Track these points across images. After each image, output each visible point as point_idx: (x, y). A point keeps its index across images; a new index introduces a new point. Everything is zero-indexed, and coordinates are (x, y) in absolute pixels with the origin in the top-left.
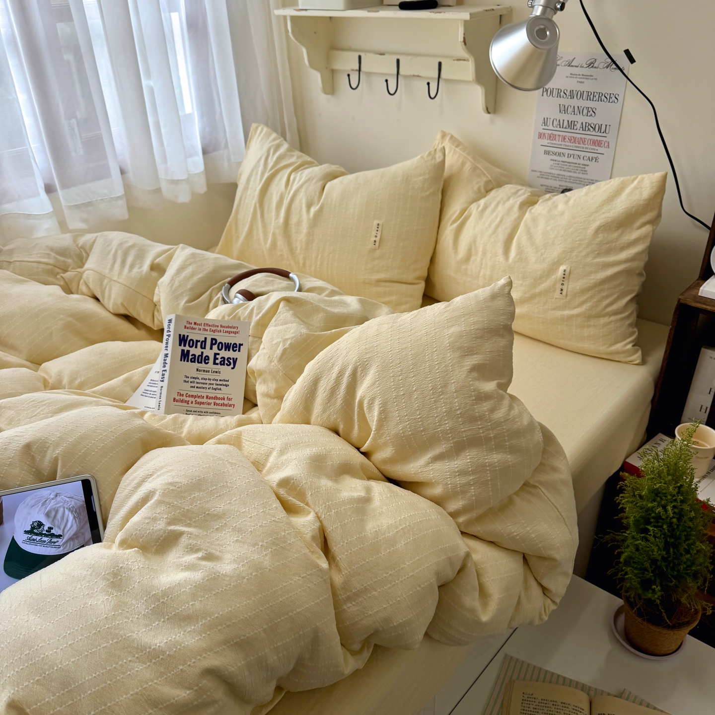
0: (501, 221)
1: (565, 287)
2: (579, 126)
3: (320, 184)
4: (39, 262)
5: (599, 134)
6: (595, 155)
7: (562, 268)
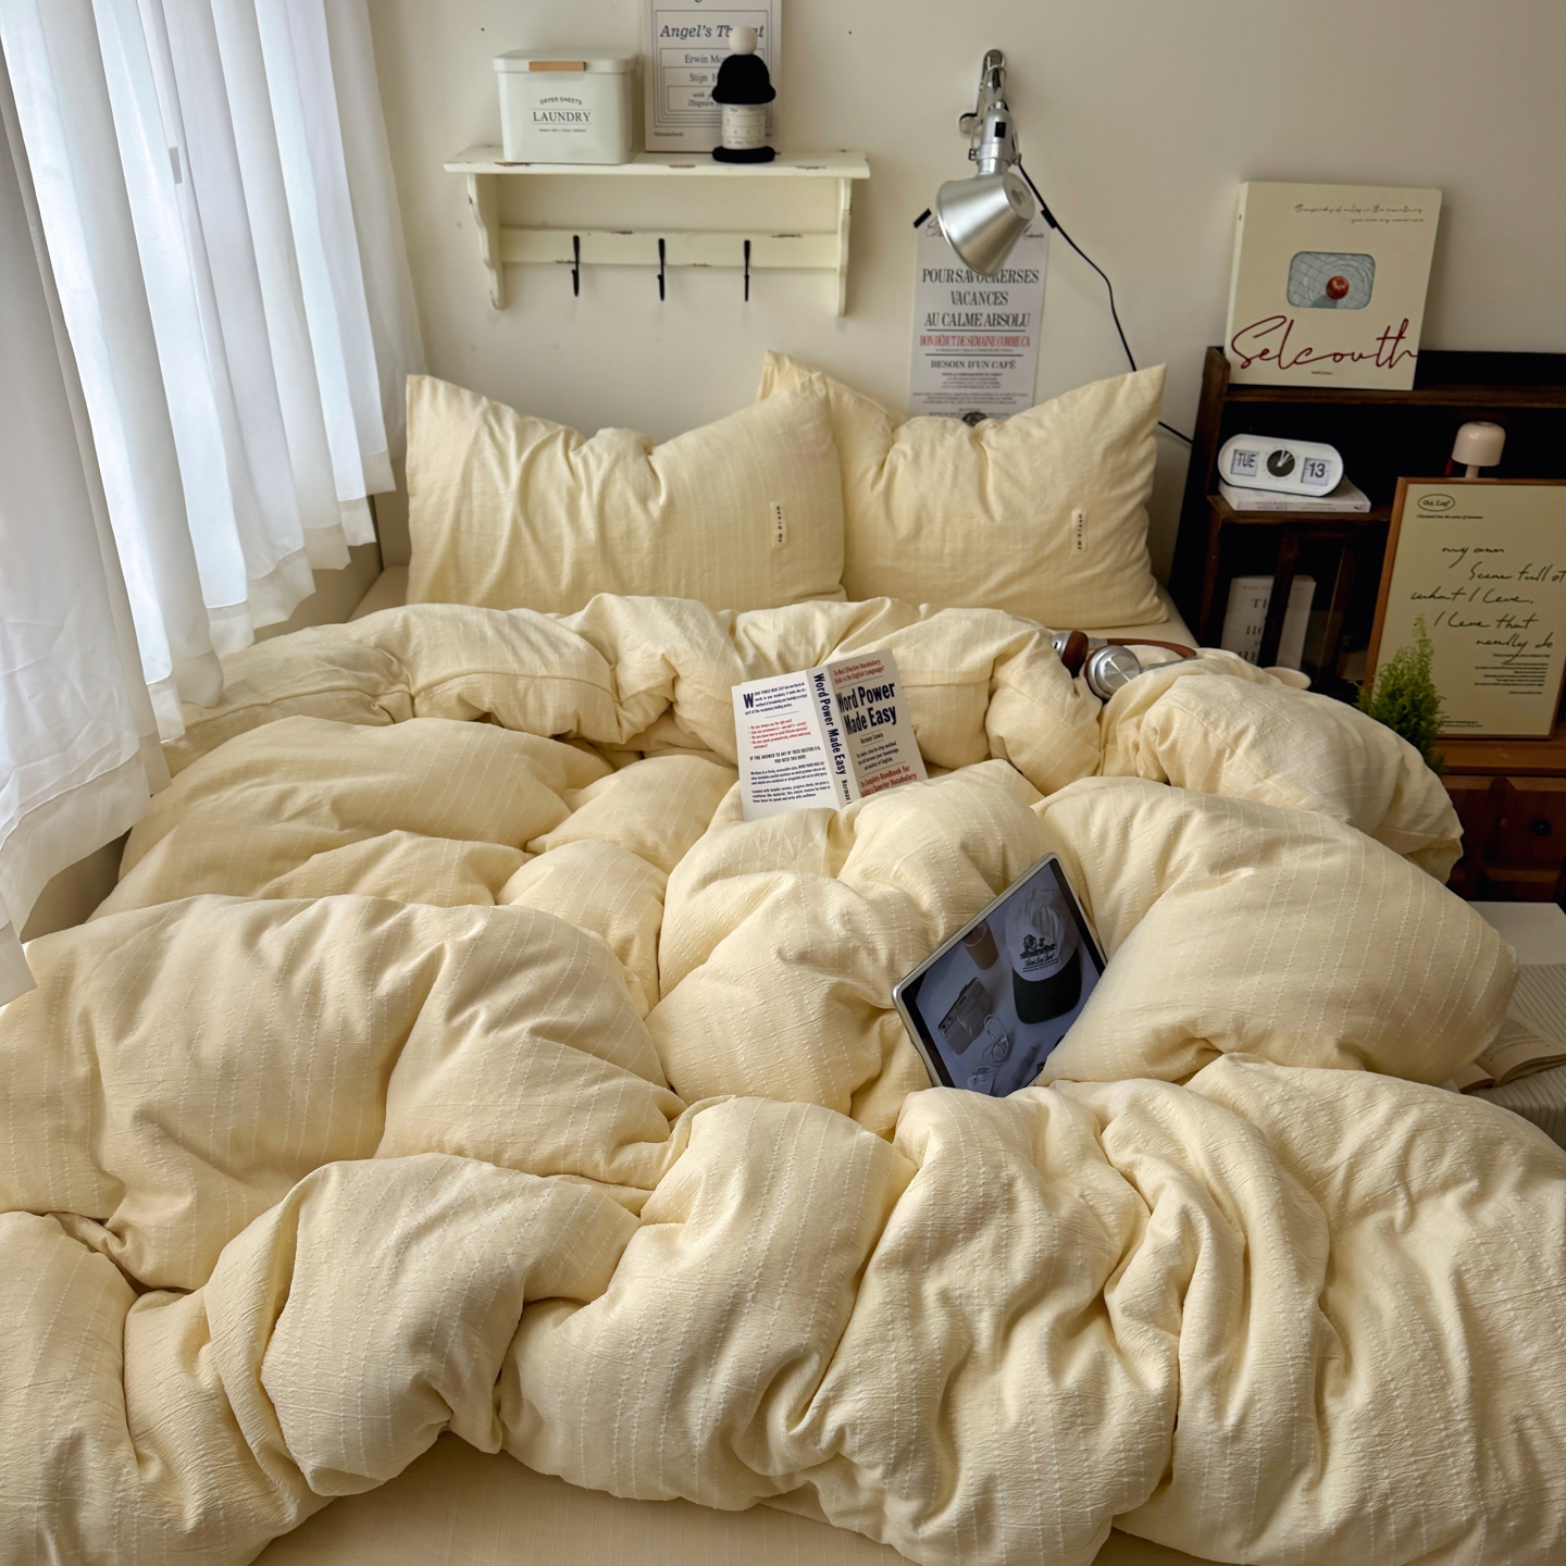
0: (956, 467)
1: (1083, 539)
2: (983, 319)
3: (642, 460)
4: (332, 690)
5: (1014, 328)
6: (1010, 359)
7: (1075, 514)
